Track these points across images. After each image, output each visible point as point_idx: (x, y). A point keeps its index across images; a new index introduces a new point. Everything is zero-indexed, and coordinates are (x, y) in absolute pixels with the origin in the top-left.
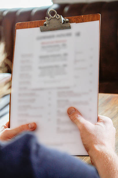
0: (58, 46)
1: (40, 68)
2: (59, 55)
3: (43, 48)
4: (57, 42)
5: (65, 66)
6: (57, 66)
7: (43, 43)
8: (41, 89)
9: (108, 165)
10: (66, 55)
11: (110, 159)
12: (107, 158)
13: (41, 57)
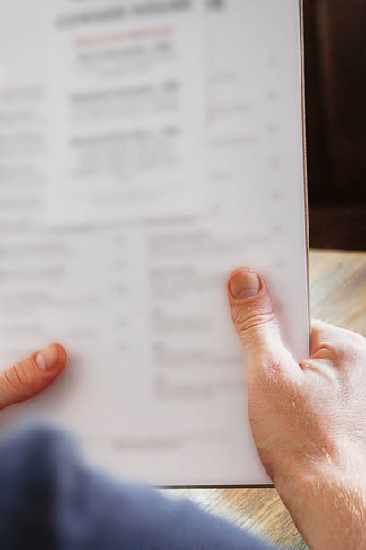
0: (138, 51)
1: (77, 142)
2: (145, 90)
3: (84, 59)
4: (136, 34)
5: (172, 131)
6: (139, 135)
7: (81, 42)
8: (84, 229)
9: (350, 533)
10: (172, 86)
11: (357, 513)
12: (345, 506)
13: (79, 99)
